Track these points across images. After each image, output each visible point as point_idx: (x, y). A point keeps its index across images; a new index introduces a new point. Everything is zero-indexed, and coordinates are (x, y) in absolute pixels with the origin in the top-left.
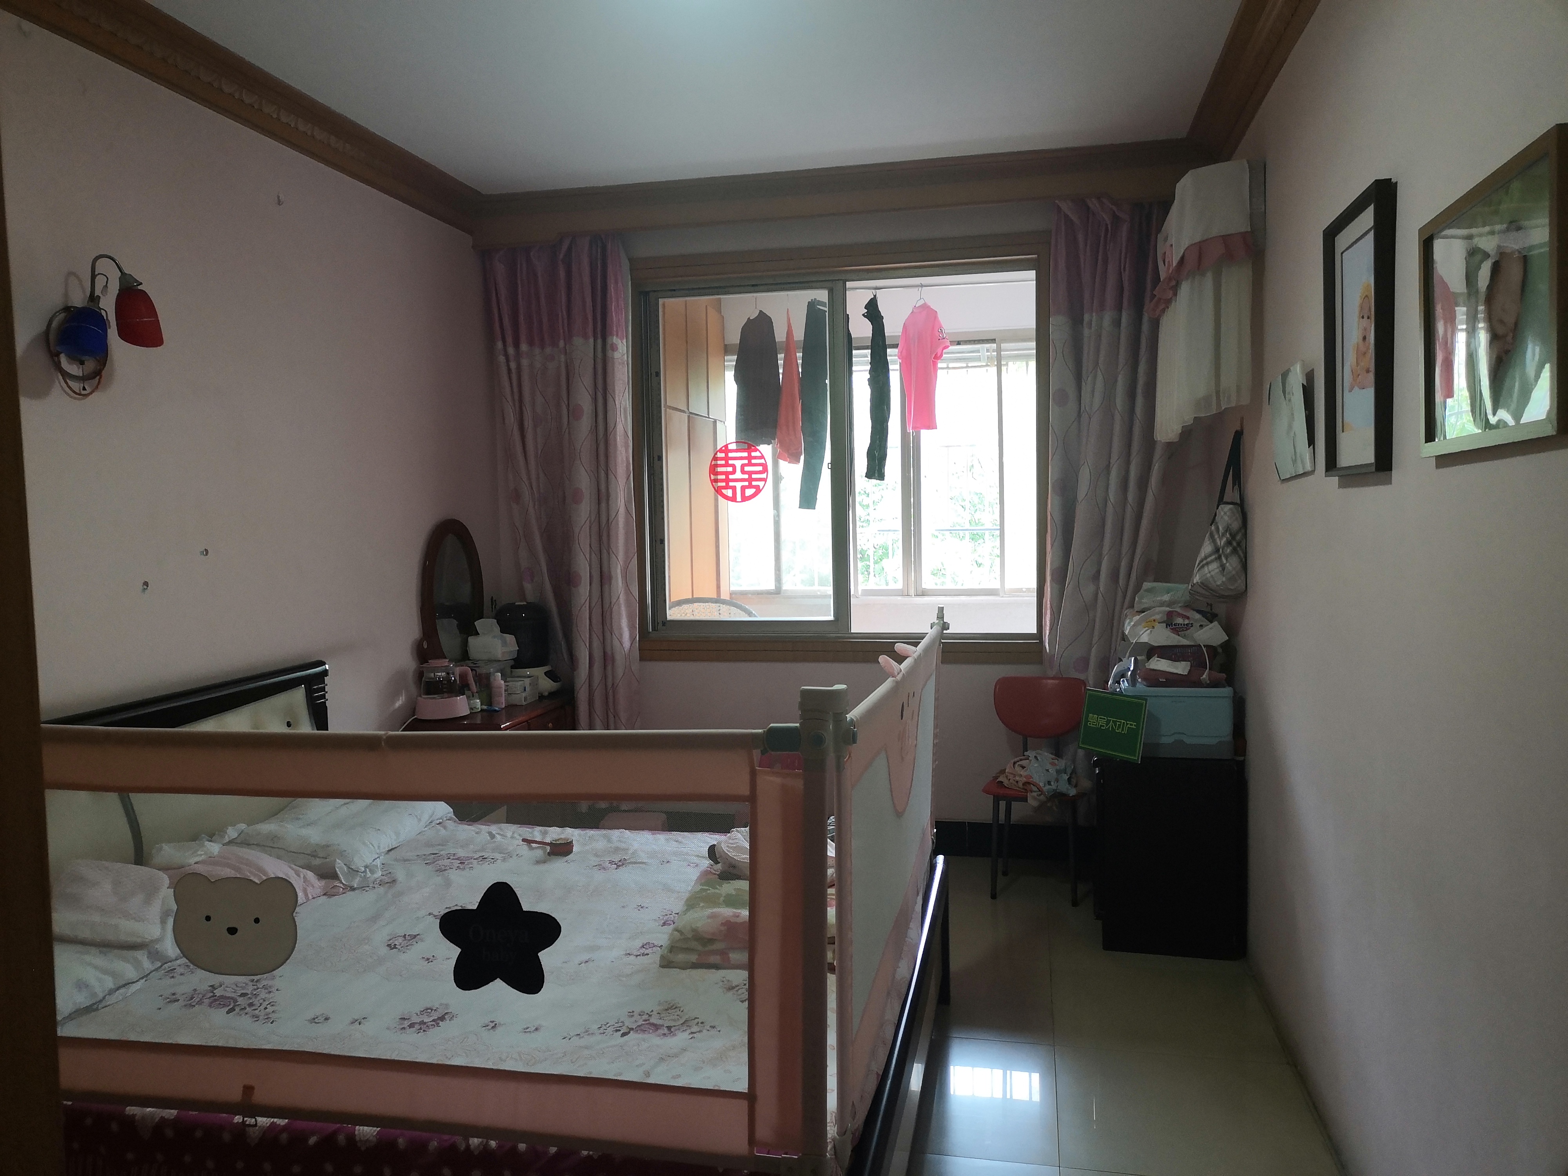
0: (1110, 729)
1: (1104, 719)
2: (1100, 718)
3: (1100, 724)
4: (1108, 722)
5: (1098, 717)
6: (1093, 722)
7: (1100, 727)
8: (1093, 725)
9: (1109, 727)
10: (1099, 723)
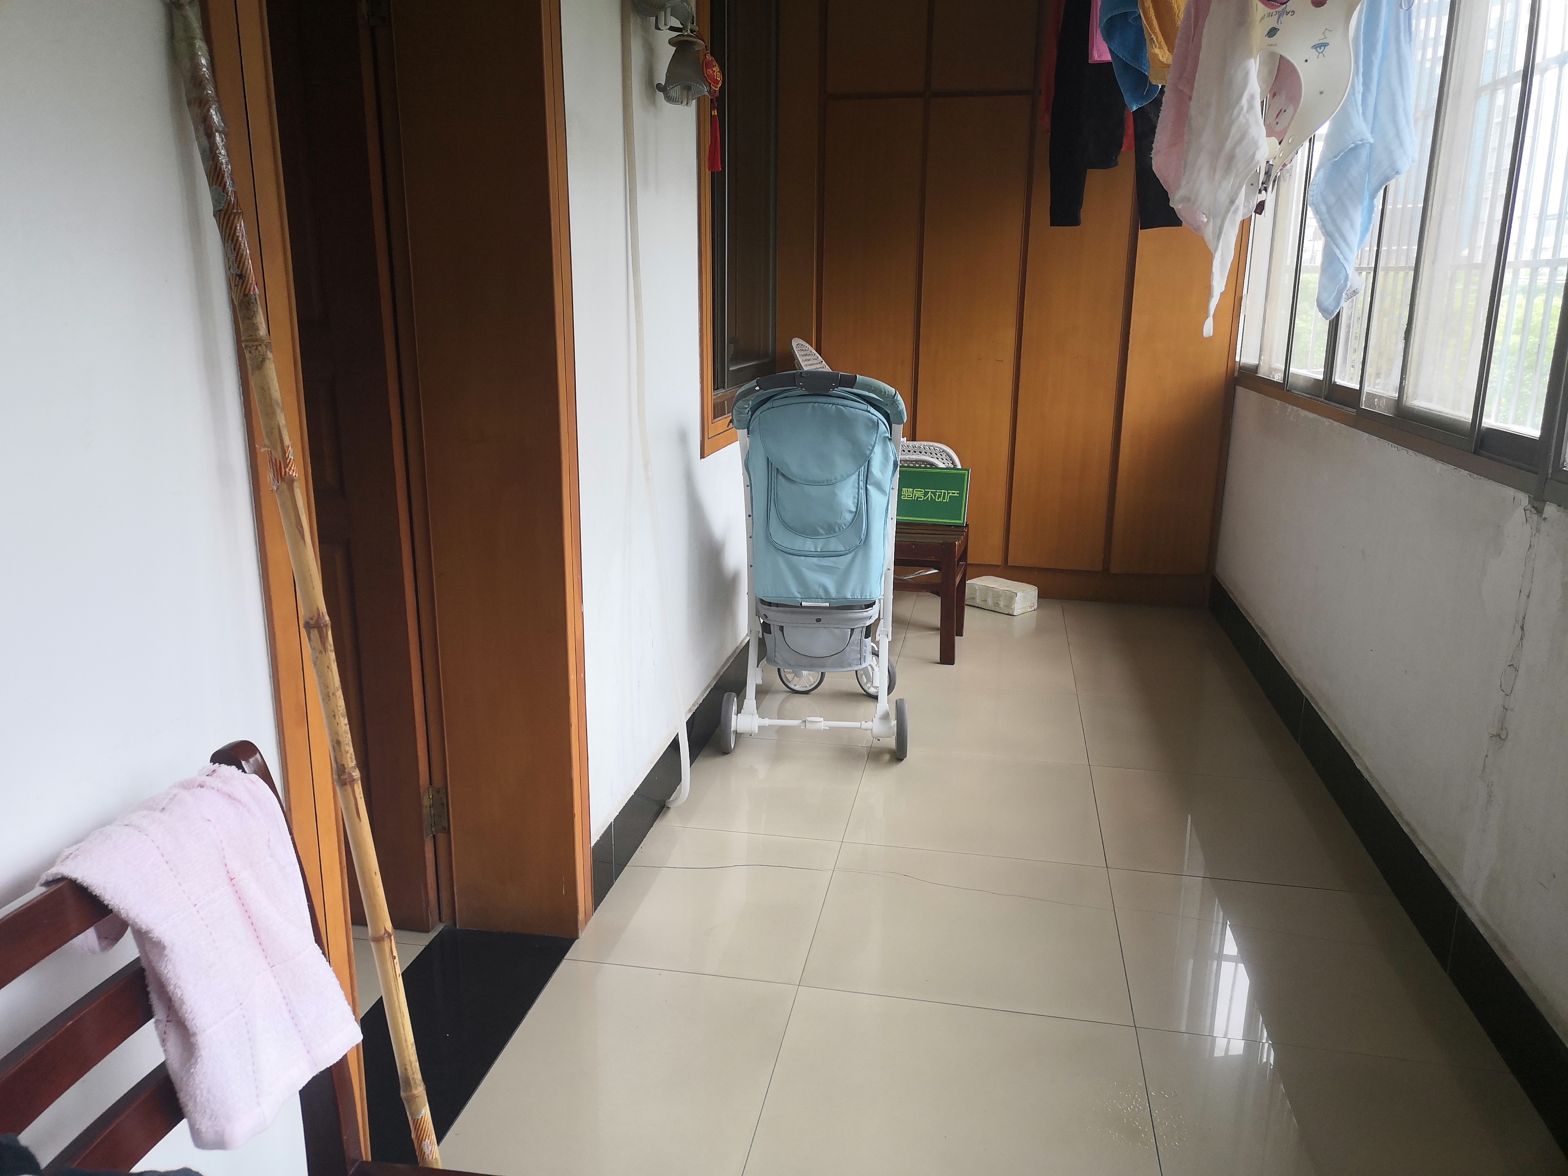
0: (929, 500)
1: (922, 491)
2: (916, 491)
3: (917, 496)
4: (926, 494)
5: (913, 491)
6: (908, 495)
7: (917, 499)
8: (907, 497)
9: (928, 497)
10: (915, 495)
